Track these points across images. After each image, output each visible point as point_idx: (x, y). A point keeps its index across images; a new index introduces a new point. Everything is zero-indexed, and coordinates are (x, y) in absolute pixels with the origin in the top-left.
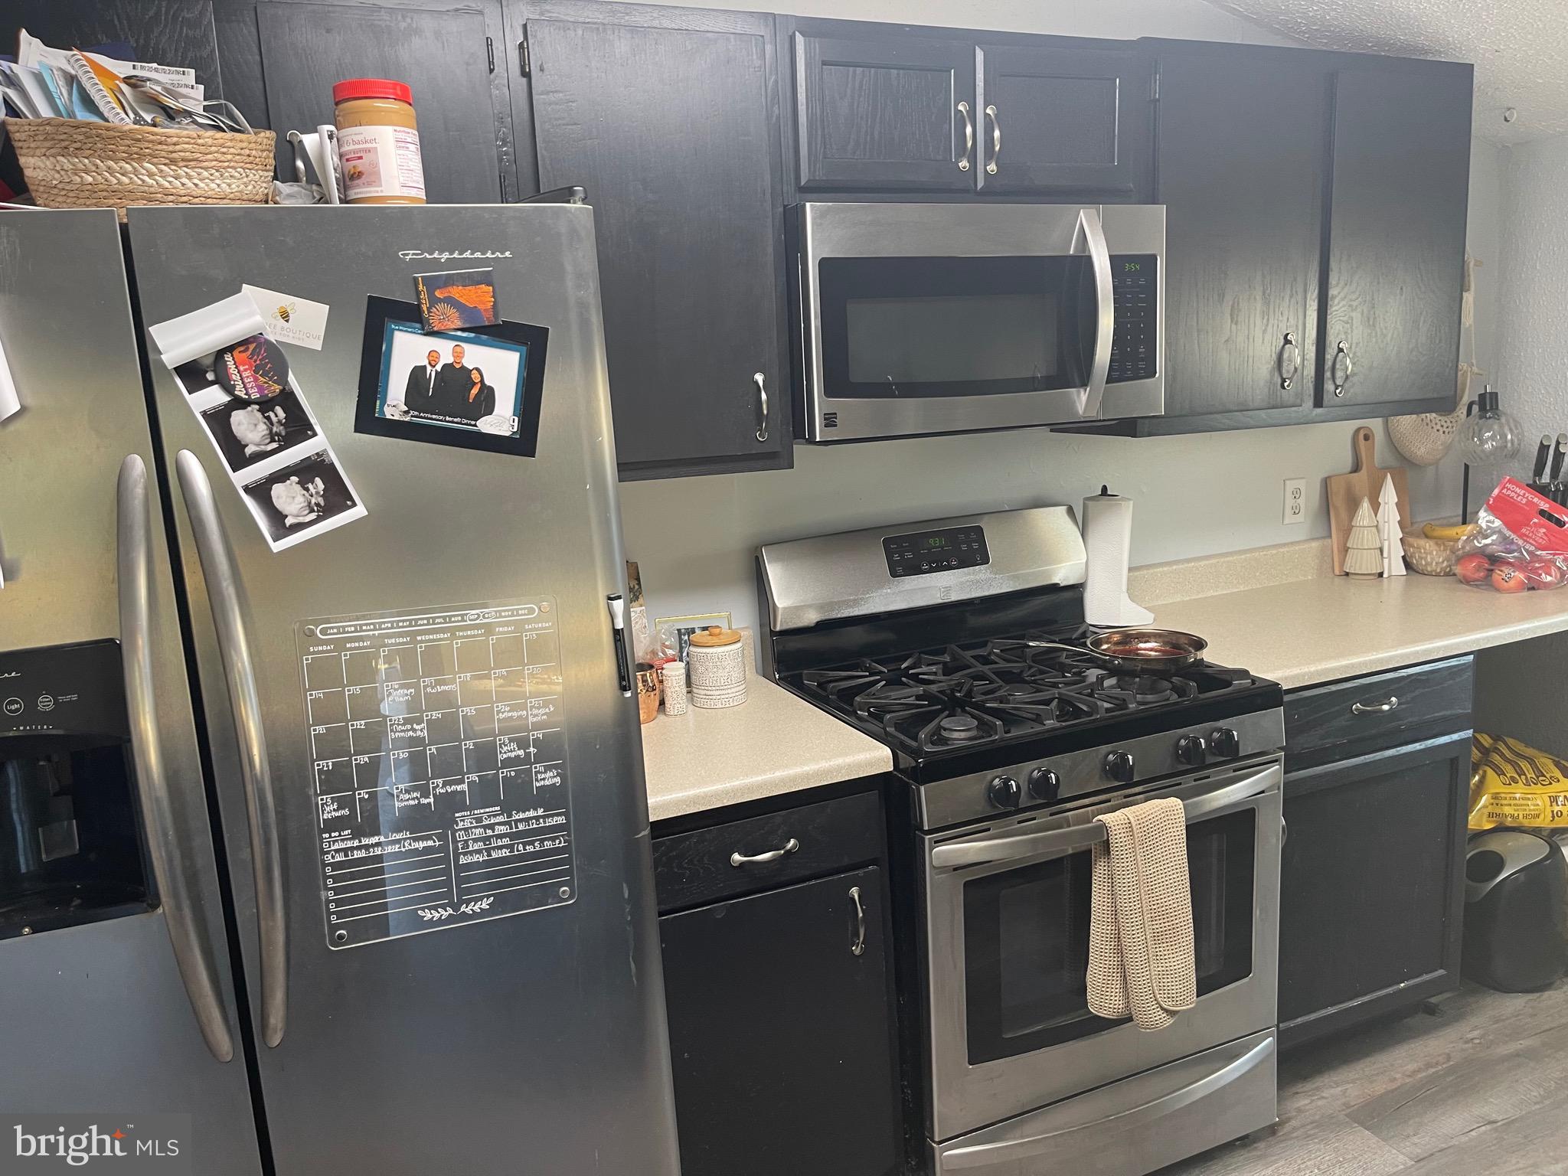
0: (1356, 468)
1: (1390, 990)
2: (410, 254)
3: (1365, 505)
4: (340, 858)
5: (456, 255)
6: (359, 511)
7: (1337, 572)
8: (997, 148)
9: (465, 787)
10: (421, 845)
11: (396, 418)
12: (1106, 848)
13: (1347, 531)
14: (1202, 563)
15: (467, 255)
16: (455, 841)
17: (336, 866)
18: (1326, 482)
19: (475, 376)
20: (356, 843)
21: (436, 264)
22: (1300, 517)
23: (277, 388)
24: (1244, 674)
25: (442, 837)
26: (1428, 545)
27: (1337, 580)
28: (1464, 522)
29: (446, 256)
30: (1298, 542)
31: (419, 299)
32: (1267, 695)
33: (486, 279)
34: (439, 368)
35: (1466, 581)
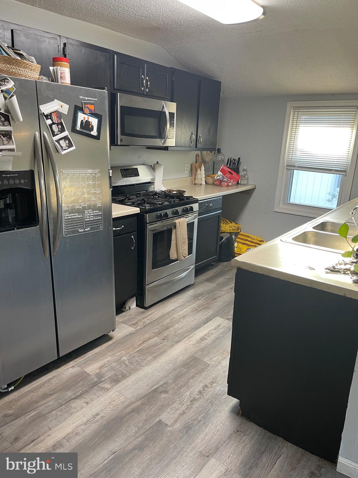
0: (196, 162)
1: (209, 259)
2: (81, 97)
3: (199, 170)
4: (67, 218)
5: (88, 98)
6: (74, 148)
7: (193, 184)
8: (149, 86)
9: (87, 205)
10: (79, 216)
11: (79, 130)
12: (175, 227)
13: (196, 175)
14: (172, 180)
15: (90, 99)
16: (85, 216)
17: (66, 219)
18: (192, 165)
19: (91, 123)
20: (69, 215)
21: (85, 100)
22: (187, 172)
23: (60, 121)
24: (192, 197)
25: (83, 215)
26: (210, 178)
27: (193, 185)
28: (213, 174)
29: (87, 98)
30: (187, 177)
31: (82, 106)
32: (196, 201)
33: (93, 104)
34: (85, 121)
35: (216, 185)
